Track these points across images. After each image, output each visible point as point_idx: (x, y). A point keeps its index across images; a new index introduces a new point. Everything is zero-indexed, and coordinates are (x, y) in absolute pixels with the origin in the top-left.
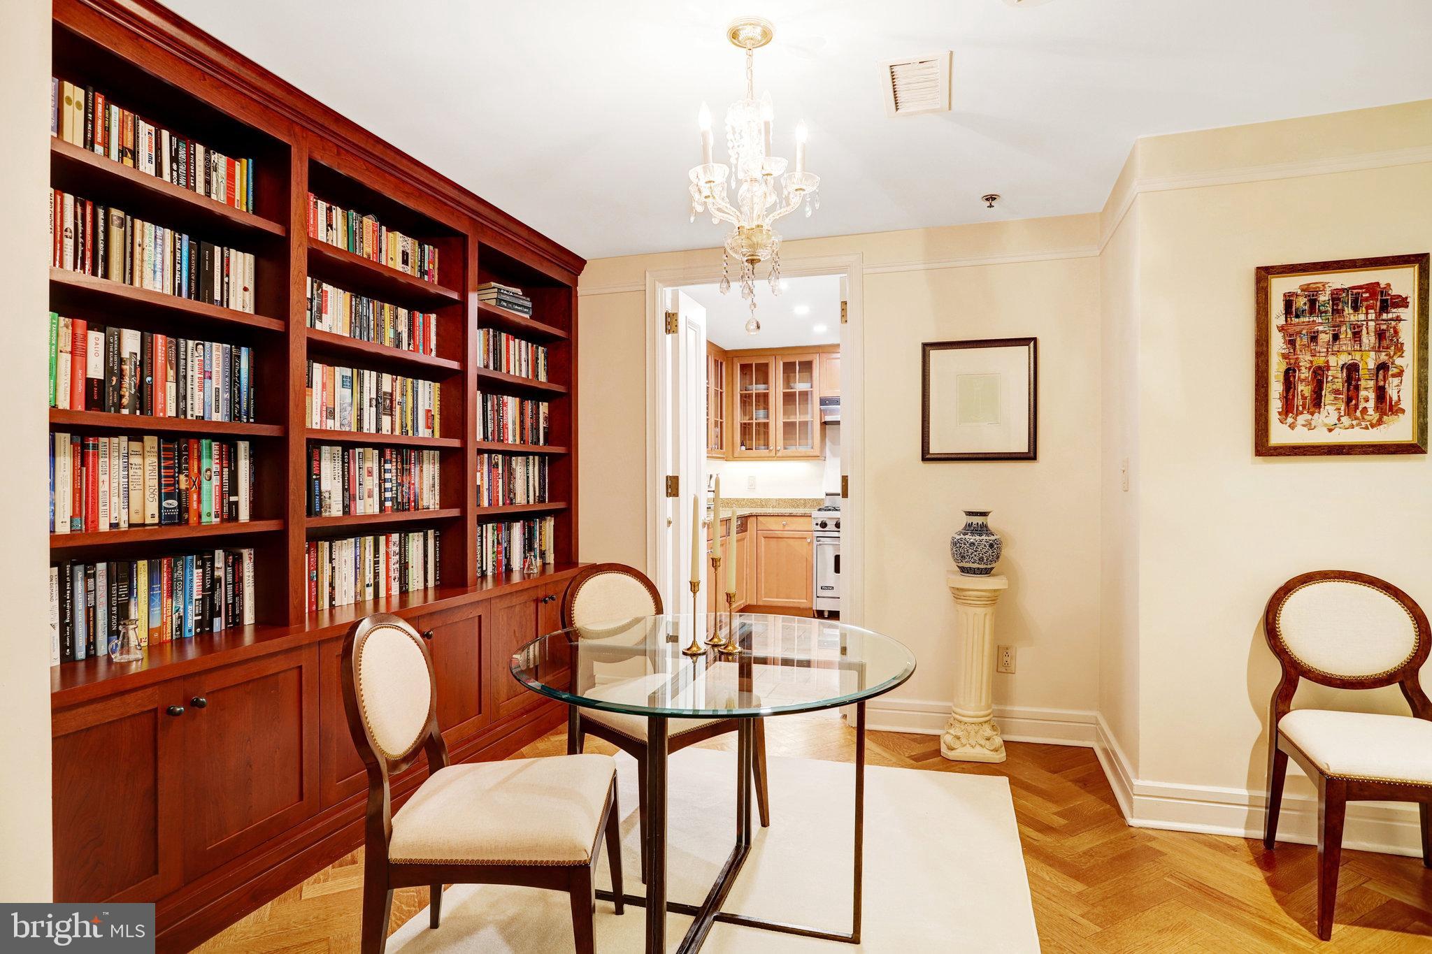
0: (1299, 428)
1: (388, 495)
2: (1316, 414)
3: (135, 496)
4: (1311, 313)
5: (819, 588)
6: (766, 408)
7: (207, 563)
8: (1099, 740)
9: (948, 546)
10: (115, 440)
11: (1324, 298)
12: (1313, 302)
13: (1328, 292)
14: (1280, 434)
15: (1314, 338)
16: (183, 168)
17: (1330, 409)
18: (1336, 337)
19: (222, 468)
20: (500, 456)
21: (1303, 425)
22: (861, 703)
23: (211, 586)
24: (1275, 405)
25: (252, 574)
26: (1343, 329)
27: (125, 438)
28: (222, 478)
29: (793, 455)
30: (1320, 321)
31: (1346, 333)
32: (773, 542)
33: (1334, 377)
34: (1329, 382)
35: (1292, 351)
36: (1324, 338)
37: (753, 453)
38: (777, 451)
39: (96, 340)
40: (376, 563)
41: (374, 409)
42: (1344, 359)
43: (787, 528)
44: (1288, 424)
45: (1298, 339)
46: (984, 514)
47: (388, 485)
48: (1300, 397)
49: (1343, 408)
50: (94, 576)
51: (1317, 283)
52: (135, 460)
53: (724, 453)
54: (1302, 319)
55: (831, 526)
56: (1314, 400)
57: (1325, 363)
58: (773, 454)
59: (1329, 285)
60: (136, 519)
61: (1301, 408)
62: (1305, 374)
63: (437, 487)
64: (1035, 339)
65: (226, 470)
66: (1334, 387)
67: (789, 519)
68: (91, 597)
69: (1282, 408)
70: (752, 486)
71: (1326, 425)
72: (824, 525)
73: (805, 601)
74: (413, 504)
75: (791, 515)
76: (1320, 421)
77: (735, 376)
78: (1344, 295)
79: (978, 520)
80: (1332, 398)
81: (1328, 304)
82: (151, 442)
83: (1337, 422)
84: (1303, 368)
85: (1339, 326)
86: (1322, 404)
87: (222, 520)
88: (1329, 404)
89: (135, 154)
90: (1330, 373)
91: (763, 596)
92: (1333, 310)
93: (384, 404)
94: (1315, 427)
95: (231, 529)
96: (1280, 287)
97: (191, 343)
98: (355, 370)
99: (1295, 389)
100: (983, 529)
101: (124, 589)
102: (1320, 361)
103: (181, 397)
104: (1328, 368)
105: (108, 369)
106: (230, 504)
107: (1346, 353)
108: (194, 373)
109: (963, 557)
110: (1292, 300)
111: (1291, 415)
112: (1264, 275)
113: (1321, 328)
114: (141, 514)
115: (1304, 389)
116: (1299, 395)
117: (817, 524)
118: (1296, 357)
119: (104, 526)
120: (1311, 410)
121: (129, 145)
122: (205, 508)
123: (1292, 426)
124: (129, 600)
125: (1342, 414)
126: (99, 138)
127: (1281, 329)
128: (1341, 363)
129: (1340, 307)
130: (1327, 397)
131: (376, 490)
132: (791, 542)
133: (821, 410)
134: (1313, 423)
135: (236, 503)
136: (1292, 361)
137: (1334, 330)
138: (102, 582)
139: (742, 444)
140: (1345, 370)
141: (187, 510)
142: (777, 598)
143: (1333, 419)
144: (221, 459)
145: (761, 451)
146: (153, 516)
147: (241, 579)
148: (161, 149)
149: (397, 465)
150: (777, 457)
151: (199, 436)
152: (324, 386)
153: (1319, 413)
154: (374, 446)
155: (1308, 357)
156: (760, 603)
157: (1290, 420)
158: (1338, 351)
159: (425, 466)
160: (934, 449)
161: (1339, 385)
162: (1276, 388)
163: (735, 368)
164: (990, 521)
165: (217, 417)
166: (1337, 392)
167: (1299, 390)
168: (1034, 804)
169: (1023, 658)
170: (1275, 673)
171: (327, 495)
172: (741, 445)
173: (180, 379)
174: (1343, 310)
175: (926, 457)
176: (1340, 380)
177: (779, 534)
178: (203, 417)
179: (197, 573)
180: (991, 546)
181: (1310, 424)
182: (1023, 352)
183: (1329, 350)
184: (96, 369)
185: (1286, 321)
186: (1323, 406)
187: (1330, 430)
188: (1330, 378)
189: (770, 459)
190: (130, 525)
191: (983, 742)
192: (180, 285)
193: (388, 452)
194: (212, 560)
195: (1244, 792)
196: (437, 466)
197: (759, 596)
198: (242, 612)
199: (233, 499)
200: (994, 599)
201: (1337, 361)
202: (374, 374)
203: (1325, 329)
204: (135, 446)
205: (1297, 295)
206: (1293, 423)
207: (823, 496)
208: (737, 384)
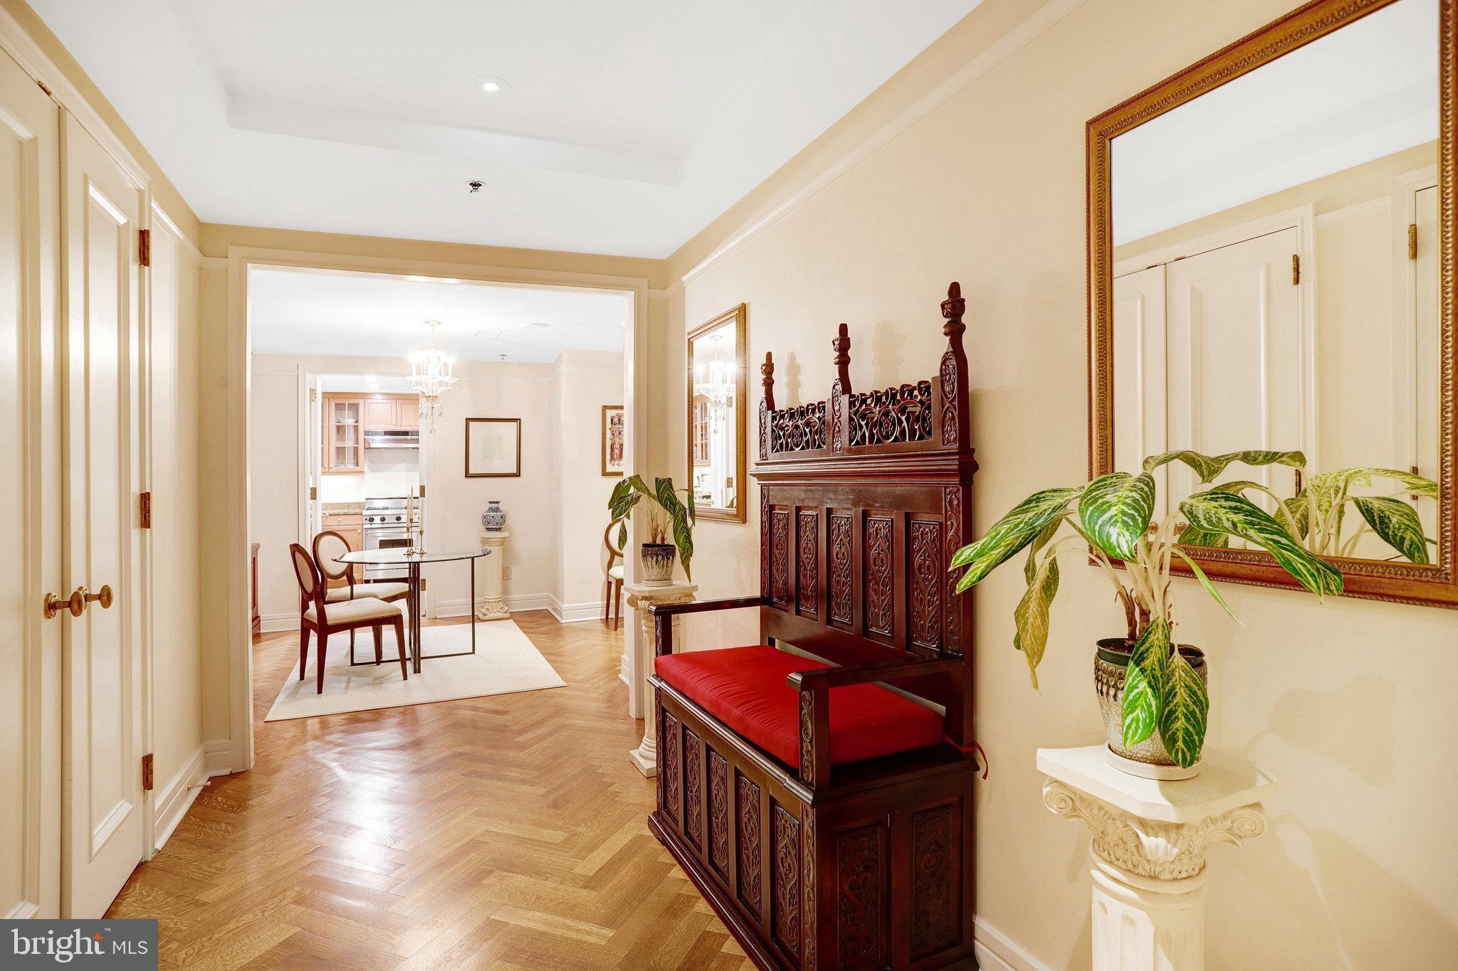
0: (615, 466)
2: (621, 461)
8: (551, 604)
9: (480, 520)
14: (610, 468)
21: (617, 465)
22: (473, 558)
24: (608, 457)
35: (613, 437)
43: (341, 524)
44: (612, 464)
45: (615, 433)
46: (497, 502)
48: (616, 454)
51: (621, 414)
54: (616, 426)
55: (377, 520)
56: (620, 456)
61: (616, 458)
62: (617, 446)
64: (520, 419)
67: (344, 516)
69: (610, 458)
72: (372, 520)
79: (495, 506)
84: (616, 444)
86: (622, 457)
96: (610, 413)
99: (614, 451)
100: (497, 510)
109: (489, 523)
110: (613, 419)
111: (613, 461)
112: (605, 408)
115: (617, 451)
117: (366, 519)
118: (614, 439)
127: (610, 429)
133: (365, 439)
134: (620, 464)
136: (613, 441)
155: (618, 440)
160: (471, 471)
162: (608, 451)
164: (500, 506)
168: (523, 624)
169: (515, 572)
170: (608, 555)
175: (468, 475)
180: (502, 517)
182: (514, 424)
185: (611, 426)
191: (500, 610)
195: (600, 603)
200: (503, 542)
206: (614, 464)
207: (364, 500)
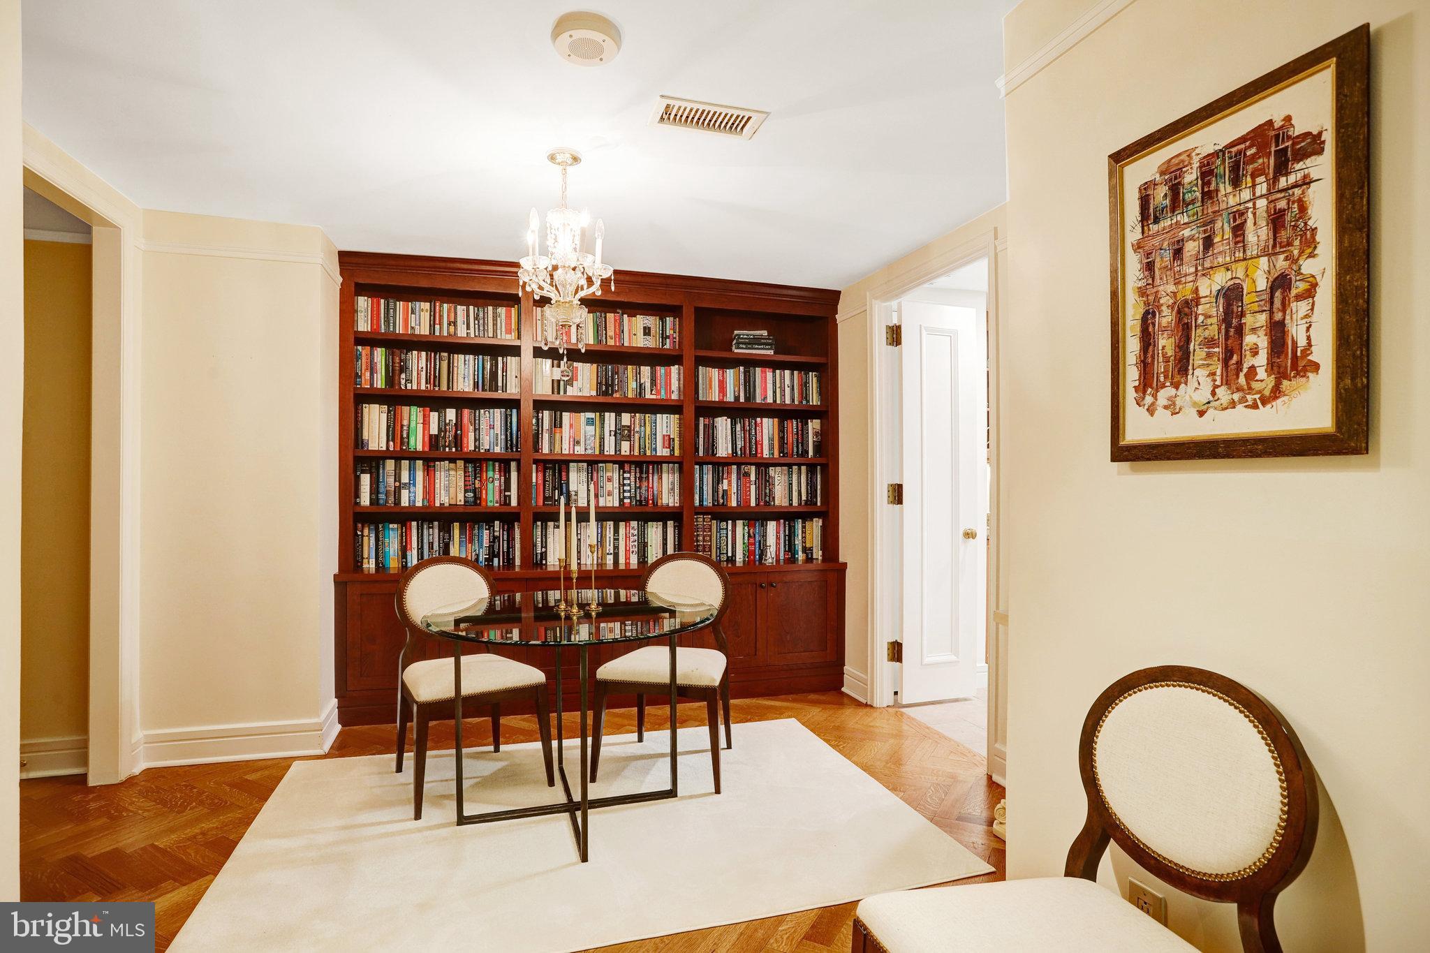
0: (1160, 412)
1: (627, 494)
2: (1182, 386)
3: (452, 490)
4: (1173, 210)
7: (491, 527)
10: (442, 463)
11: (1191, 176)
12: (1175, 189)
13: (1196, 165)
14: (1140, 429)
15: (1178, 253)
16: (481, 322)
17: (1201, 373)
18: (1208, 243)
19: (500, 476)
20: (753, 468)
21: (1166, 407)
23: (494, 539)
24: (1132, 375)
25: (519, 537)
26: (1218, 225)
27: (447, 462)
28: (500, 482)
30: (1186, 220)
31: (1223, 229)
33: (1207, 316)
34: (1199, 326)
35: (1150, 282)
36: (1192, 248)
39: (434, 416)
40: (616, 539)
41: (613, 438)
42: (1221, 279)
44: (1146, 407)
45: (1158, 260)
47: (627, 488)
48: (1161, 359)
49: (1219, 372)
50: (432, 528)
51: (1179, 155)
52: (452, 473)
54: (1162, 224)
56: (1180, 361)
57: (1193, 293)
59: (1197, 151)
60: (453, 502)
61: (1162, 379)
62: (1167, 317)
63: (677, 491)
65: (503, 478)
66: (1207, 333)
68: (431, 537)
69: (1139, 380)
71: (1195, 404)
74: (651, 502)
76: (1187, 398)
78: (1218, 162)
80: (1204, 355)
81: (1196, 185)
82: (460, 463)
83: (1211, 399)
84: (1164, 308)
85: (1213, 222)
86: (1190, 367)
87: (500, 505)
88: (1199, 367)
89: (455, 323)
90: (1201, 309)
92: (1203, 193)
93: (622, 433)
94: (1180, 409)
95: (505, 509)
96: (1134, 177)
97: (482, 411)
98: (598, 414)
99: (1155, 346)
101: (447, 536)
102: (1186, 292)
103: (477, 440)
104: (1197, 301)
105: (440, 430)
106: (505, 496)
107: (1222, 269)
108: (484, 426)
110: (1148, 195)
111: (1150, 390)
112: (1114, 165)
113: (1187, 233)
114: (455, 499)
115: (1166, 343)
116: (1160, 355)
118: (1155, 290)
119: (437, 504)
120: (1175, 380)
121: (452, 320)
122: (490, 498)
123: (1151, 410)
124: (449, 542)
125: (1218, 383)
126: (437, 322)
127: (1138, 247)
128: (1216, 288)
129: (1213, 187)
130: (1198, 354)
131: (616, 491)
134: (1179, 402)
135: (510, 496)
136: (1151, 298)
137: (1205, 232)
138: (436, 531)
140: (1221, 301)
141: (480, 499)
143: (1204, 395)
144: (500, 471)
146: (460, 501)
147: (514, 539)
148: (469, 316)
149: (635, 475)
151: (487, 460)
152: (571, 426)
153: (1186, 384)
154: (614, 462)
155: (1171, 288)
157: (1149, 399)
158: (1212, 268)
159: (665, 476)
161: (1213, 331)
162: (1132, 346)
165: (497, 450)
166: (1210, 342)
167: (1160, 348)
171: (573, 493)
173: (477, 430)
174: (1217, 191)
176: (1214, 320)
178: (489, 450)
179: (486, 533)
181: (1174, 404)
183: (1200, 268)
184: (434, 430)
185: (1143, 232)
186: (1191, 372)
187: (1201, 413)
188: (1201, 318)
190: (450, 505)
192: (478, 382)
193: (627, 467)
194: (494, 526)
196: (677, 475)
198: (514, 558)
199: (507, 493)
201: (1210, 286)
202: (613, 415)
203: (1193, 232)
204: (452, 465)
205: (1155, 185)
206: (1153, 404)
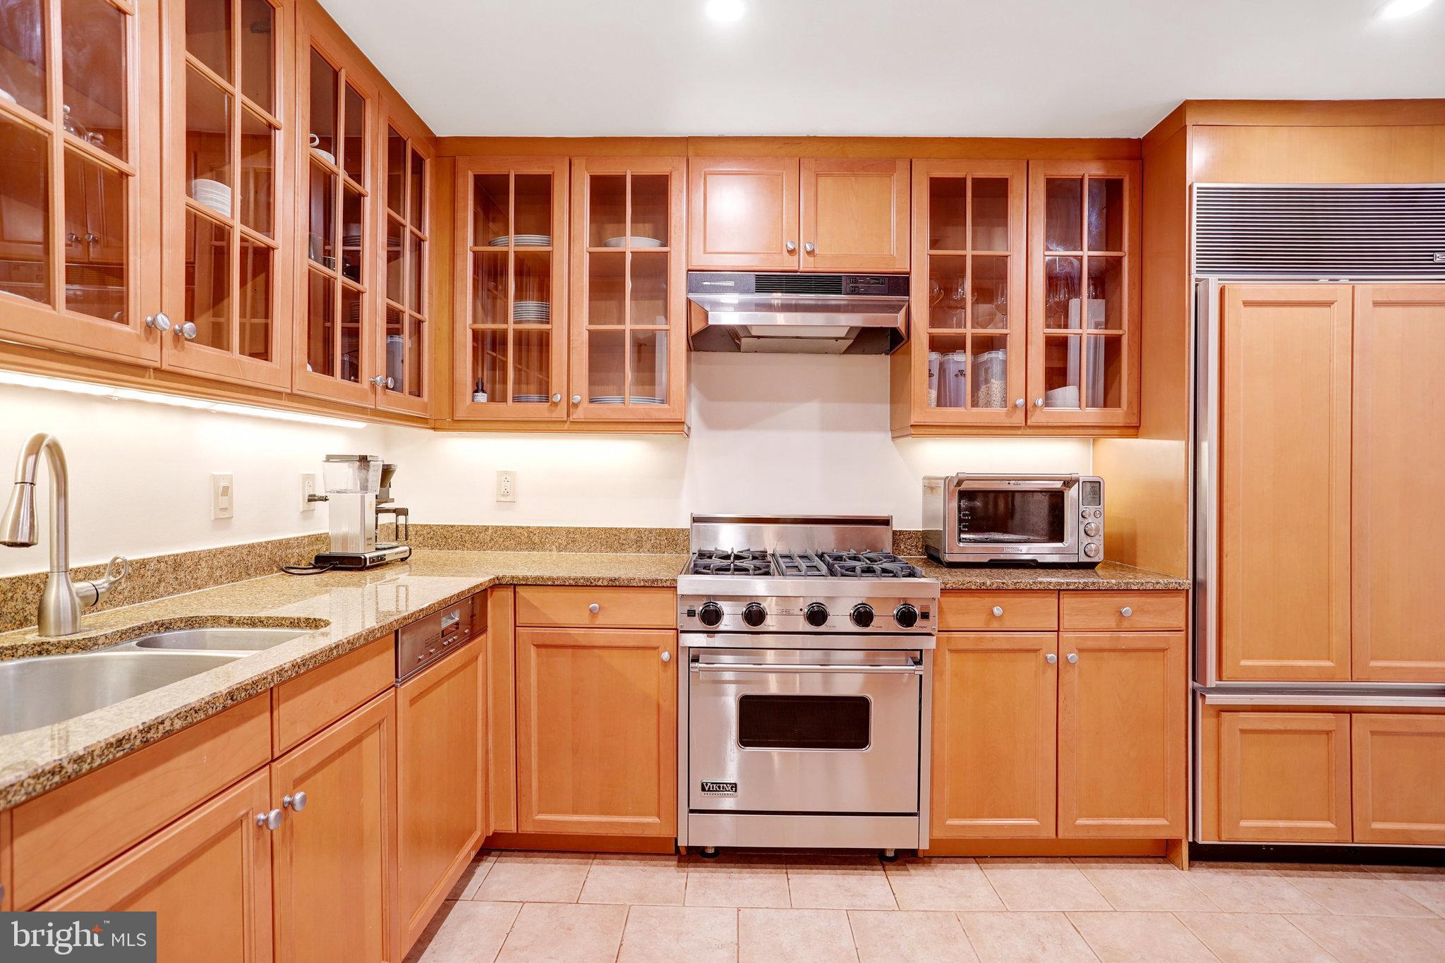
5: (696, 788)
6: (544, 293)
29: (615, 416)
32: (563, 661)
37: (510, 408)
38: (571, 406)
43: (600, 621)
53: (425, 408)
55: (731, 617)
58: (561, 413)
67: (608, 590)
70: (506, 496)
72: (711, 616)
73: (657, 820)
75: (614, 585)
77: (459, 205)
91: (535, 807)
117: (691, 613)
132: (615, 659)
133: (689, 302)
139: (478, 388)
142: (575, 812)
145: (529, 405)
150: (571, 424)
156: (528, 828)
163: (460, 181)
172: (476, 391)
177: (579, 636)
189: (552, 426)
197: (523, 809)
207: (685, 523)
208: (466, 225)
